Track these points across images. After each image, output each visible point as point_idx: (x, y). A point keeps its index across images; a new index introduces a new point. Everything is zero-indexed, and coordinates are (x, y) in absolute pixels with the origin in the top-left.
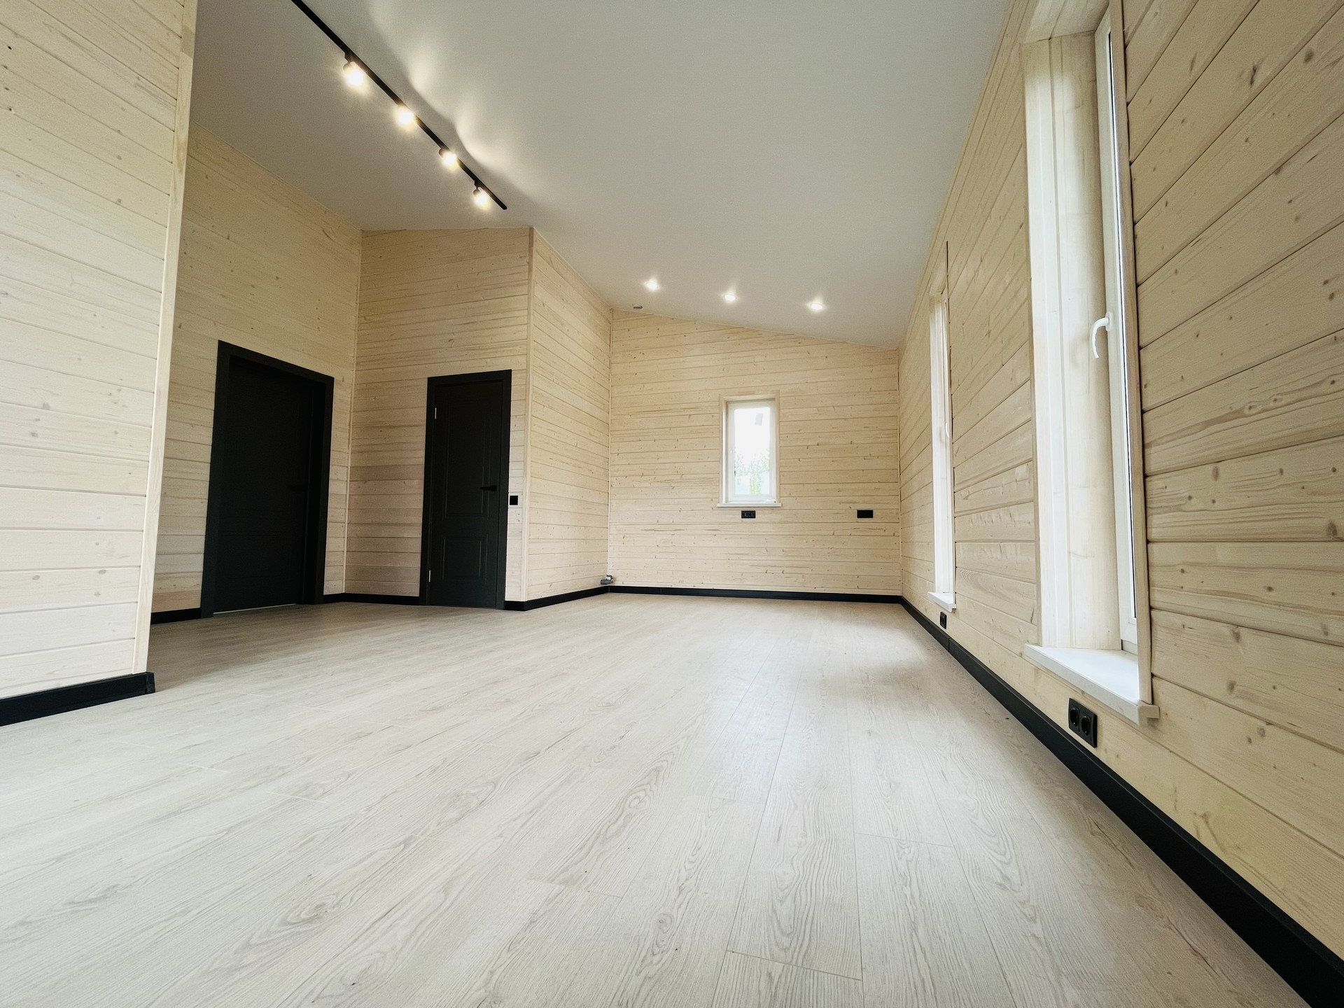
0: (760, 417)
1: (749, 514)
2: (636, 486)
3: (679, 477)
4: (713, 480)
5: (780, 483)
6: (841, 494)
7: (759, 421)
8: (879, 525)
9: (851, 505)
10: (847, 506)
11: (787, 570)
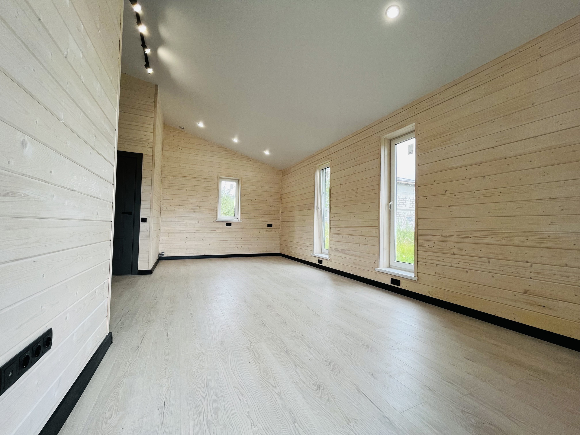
0: (232, 185)
1: (229, 225)
2: (176, 210)
3: (198, 208)
4: (214, 210)
5: (241, 213)
6: (262, 218)
7: (232, 187)
8: (274, 230)
9: (266, 222)
10: (264, 222)
11: (243, 246)
